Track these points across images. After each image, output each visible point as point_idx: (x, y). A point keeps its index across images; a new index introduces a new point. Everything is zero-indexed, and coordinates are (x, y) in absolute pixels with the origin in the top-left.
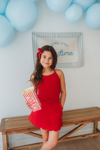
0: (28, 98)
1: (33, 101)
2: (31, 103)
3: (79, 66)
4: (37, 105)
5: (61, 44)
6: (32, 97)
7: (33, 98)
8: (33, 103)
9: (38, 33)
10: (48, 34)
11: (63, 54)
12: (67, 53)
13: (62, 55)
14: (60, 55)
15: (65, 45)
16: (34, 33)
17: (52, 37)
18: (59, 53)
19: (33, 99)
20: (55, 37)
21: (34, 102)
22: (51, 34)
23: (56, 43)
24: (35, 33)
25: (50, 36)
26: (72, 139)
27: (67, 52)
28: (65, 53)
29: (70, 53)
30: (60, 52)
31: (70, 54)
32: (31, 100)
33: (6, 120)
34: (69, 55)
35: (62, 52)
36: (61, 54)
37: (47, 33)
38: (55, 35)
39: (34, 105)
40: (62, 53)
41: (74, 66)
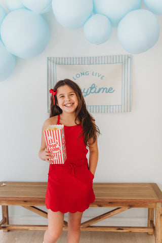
0: (49, 138)
1: (55, 145)
2: (51, 148)
3: (121, 112)
4: (60, 154)
5: (93, 75)
6: (57, 139)
7: (58, 141)
8: (55, 149)
9: (56, 58)
10: (72, 59)
11: (97, 91)
12: (104, 89)
13: (95, 92)
14: (90, 92)
15: (99, 76)
16: (49, 58)
17: (79, 64)
18: (90, 89)
19: (57, 143)
20: (83, 63)
21: (56, 147)
22: (78, 59)
23: (84, 74)
24: (52, 59)
25: (75, 63)
26: (99, 230)
27: (102, 88)
28: (100, 90)
29: (109, 90)
30: (92, 88)
31: (108, 92)
32: (53, 144)
33: (4, 184)
34: (106, 92)
35: (94, 87)
36: (93, 91)
37: (70, 58)
38: (83, 61)
39: (55, 152)
40: (94, 89)
41: (114, 111)
